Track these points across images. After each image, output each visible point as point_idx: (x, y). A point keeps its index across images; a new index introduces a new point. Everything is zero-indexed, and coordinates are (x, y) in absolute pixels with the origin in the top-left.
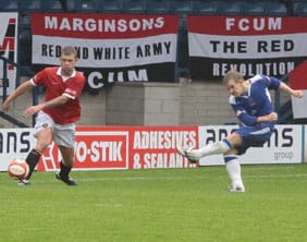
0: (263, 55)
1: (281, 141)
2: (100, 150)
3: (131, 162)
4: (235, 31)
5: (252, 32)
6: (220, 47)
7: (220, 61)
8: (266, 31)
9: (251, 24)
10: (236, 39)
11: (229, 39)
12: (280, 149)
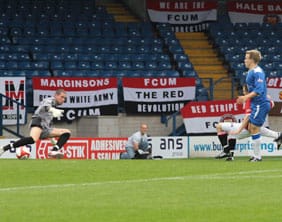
0: (166, 99)
1: (176, 146)
2: (72, 151)
3: (90, 157)
4: (150, 86)
5: (159, 86)
6: (142, 95)
7: (142, 103)
8: (168, 86)
9: (159, 82)
10: (151, 91)
11: (147, 91)
12: (175, 150)
